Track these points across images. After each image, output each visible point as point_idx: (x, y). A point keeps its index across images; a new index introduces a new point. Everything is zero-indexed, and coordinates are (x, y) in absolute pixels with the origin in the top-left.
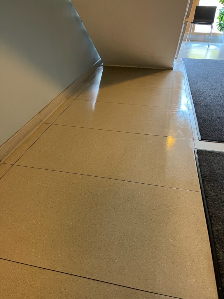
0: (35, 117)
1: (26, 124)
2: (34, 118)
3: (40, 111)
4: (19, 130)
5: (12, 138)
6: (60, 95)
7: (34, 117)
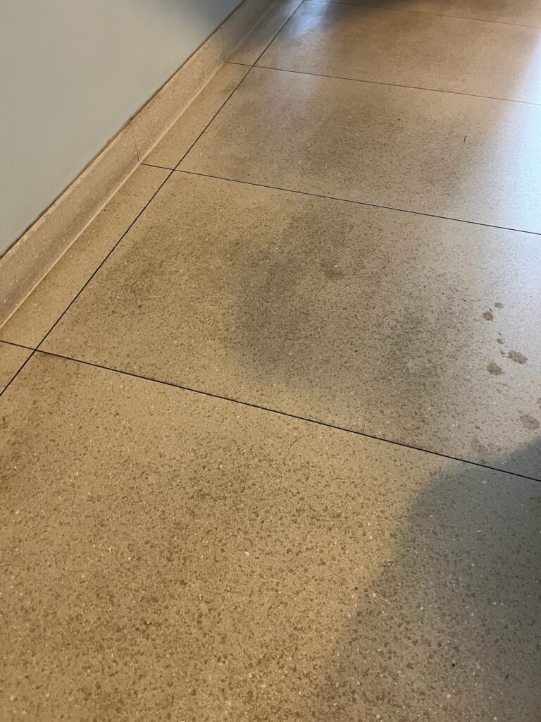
0: (113, 143)
1: (81, 173)
2: (111, 146)
3: (131, 119)
4: (53, 203)
5: (25, 238)
6: (201, 49)
7: (109, 142)
